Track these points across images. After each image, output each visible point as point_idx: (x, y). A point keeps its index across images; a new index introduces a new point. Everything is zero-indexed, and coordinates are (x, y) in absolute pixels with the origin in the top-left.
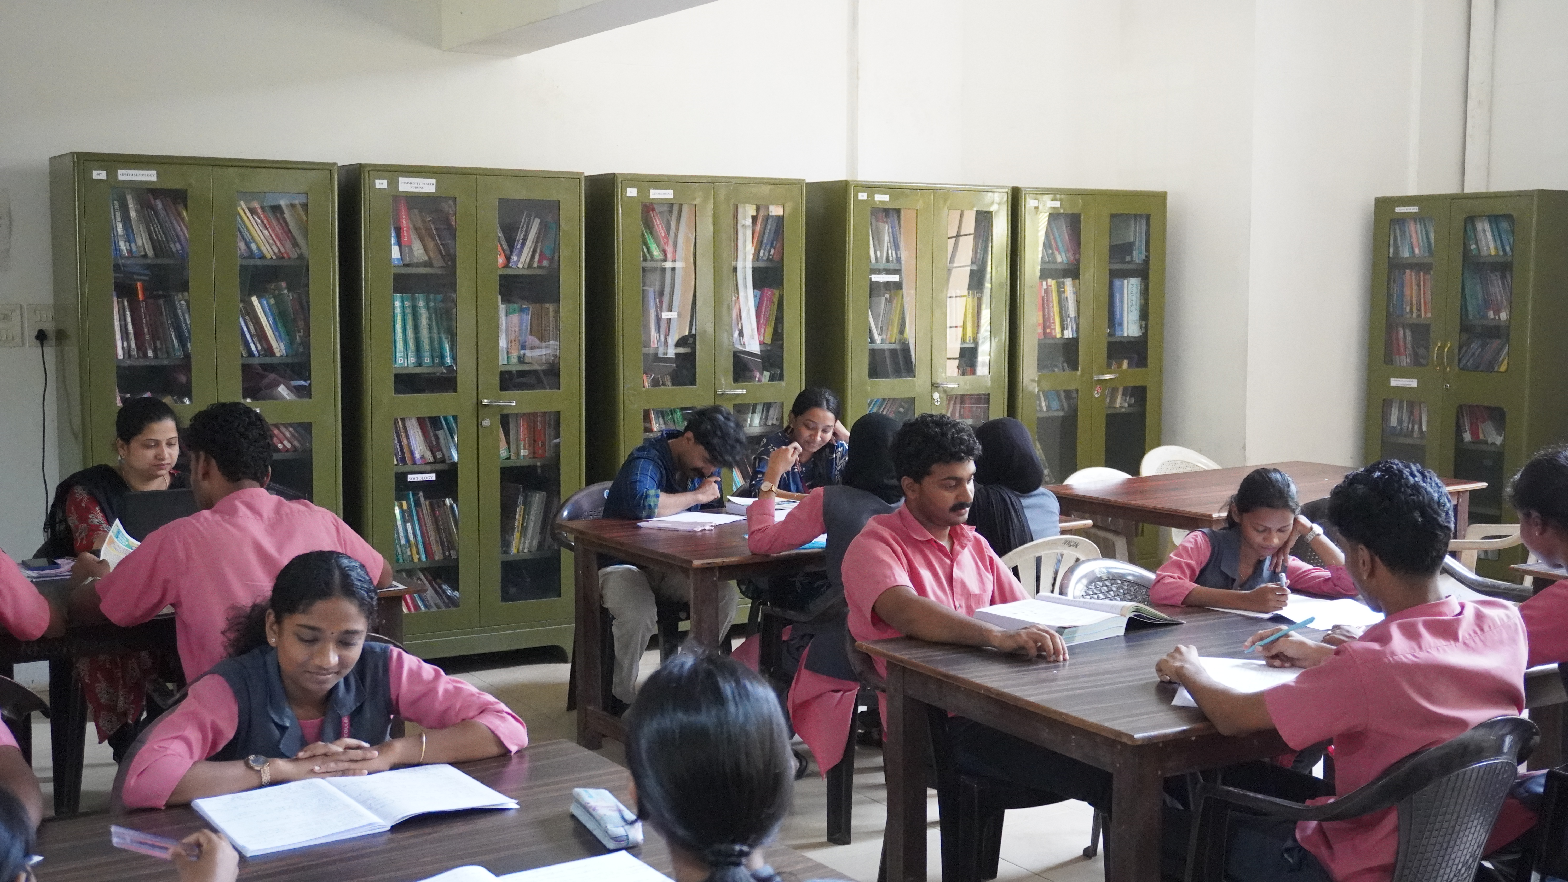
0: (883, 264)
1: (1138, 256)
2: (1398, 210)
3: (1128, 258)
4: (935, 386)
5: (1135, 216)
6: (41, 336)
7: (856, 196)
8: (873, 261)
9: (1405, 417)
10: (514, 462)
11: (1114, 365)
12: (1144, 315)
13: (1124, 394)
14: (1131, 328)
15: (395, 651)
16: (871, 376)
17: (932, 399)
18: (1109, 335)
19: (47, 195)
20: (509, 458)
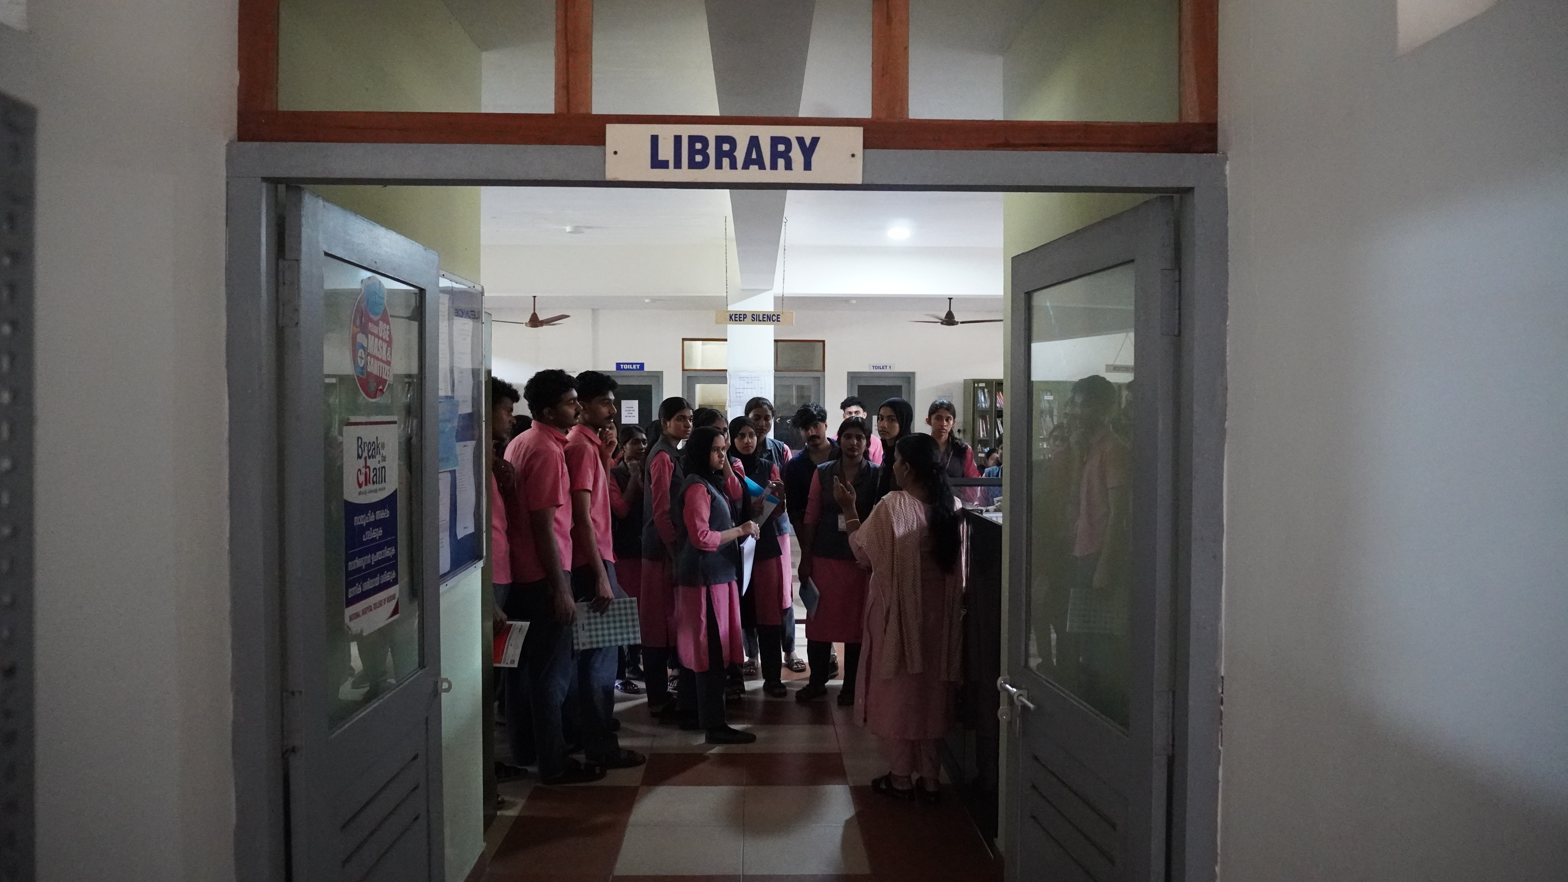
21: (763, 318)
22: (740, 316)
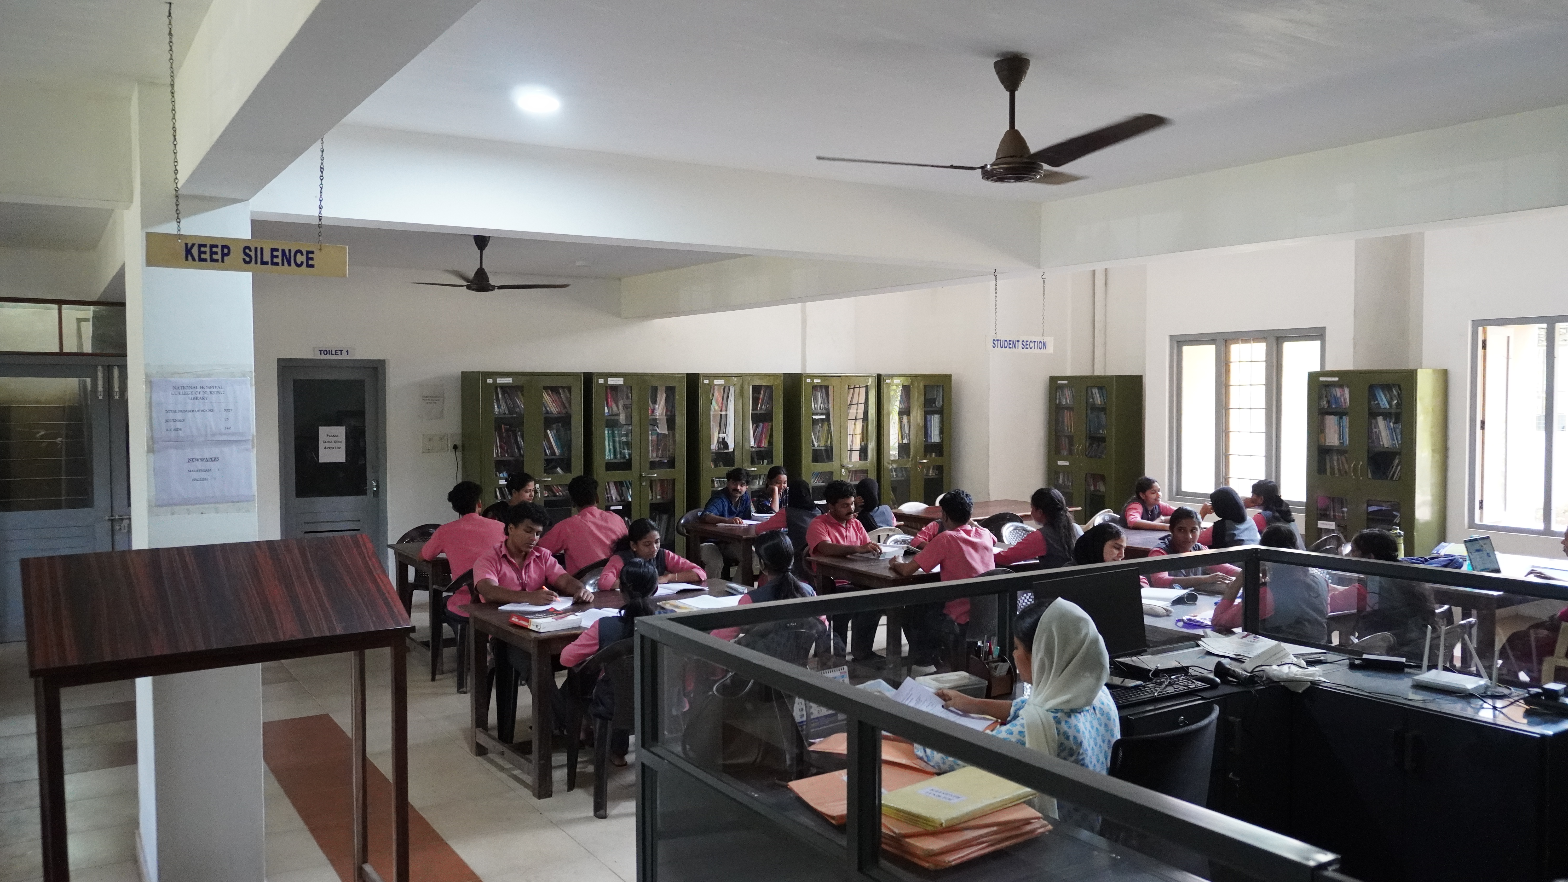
0: (819, 411)
1: (938, 404)
2: (1059, 382)
3: (934, 405)
4: (842, 466)
5: (937, 386)
6: (455, 447)
7: (806, 380)
8: (814, 409)
9: (1066, 480)
10: (654, 501)
11: (928, 456)
12: (941, 432)
13: (933, 469)
14: (935, 438)
15: (667, 551)
16: (813, 462)
17: (841, 472)
18: (925, 441)
19: (460, 387)
20: (652, 499)
21: (273, 257)
22: (214, 250)
